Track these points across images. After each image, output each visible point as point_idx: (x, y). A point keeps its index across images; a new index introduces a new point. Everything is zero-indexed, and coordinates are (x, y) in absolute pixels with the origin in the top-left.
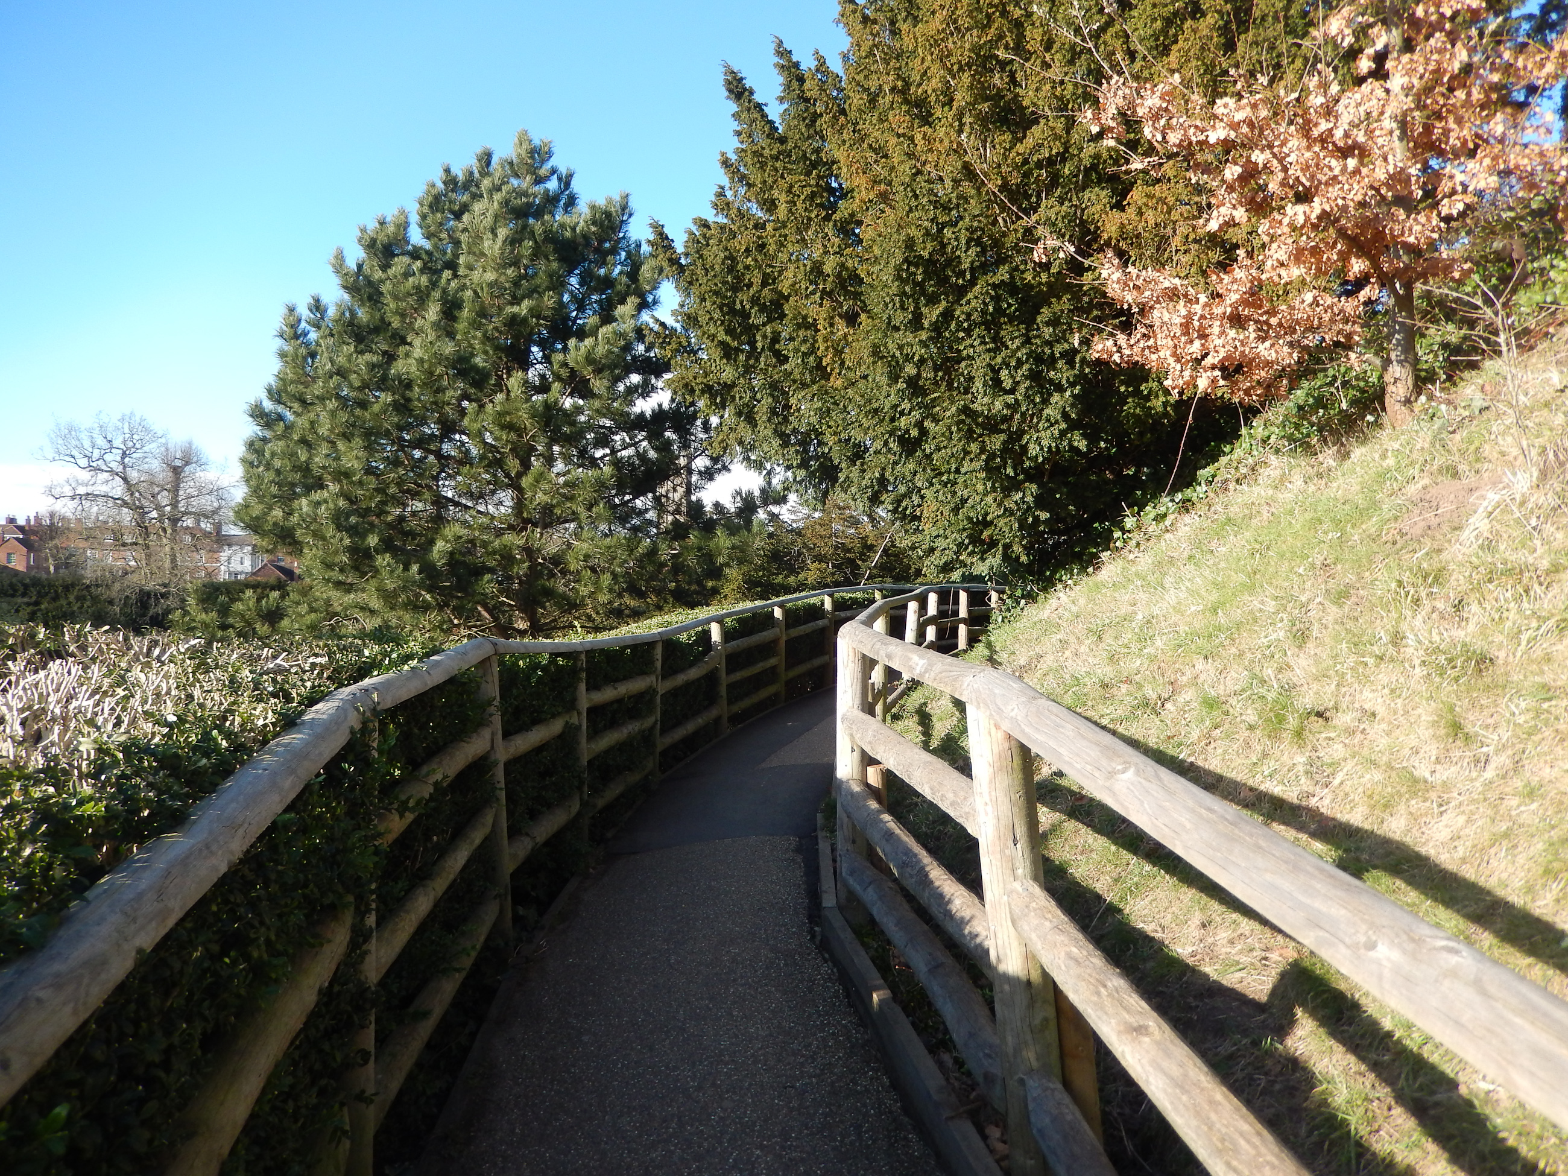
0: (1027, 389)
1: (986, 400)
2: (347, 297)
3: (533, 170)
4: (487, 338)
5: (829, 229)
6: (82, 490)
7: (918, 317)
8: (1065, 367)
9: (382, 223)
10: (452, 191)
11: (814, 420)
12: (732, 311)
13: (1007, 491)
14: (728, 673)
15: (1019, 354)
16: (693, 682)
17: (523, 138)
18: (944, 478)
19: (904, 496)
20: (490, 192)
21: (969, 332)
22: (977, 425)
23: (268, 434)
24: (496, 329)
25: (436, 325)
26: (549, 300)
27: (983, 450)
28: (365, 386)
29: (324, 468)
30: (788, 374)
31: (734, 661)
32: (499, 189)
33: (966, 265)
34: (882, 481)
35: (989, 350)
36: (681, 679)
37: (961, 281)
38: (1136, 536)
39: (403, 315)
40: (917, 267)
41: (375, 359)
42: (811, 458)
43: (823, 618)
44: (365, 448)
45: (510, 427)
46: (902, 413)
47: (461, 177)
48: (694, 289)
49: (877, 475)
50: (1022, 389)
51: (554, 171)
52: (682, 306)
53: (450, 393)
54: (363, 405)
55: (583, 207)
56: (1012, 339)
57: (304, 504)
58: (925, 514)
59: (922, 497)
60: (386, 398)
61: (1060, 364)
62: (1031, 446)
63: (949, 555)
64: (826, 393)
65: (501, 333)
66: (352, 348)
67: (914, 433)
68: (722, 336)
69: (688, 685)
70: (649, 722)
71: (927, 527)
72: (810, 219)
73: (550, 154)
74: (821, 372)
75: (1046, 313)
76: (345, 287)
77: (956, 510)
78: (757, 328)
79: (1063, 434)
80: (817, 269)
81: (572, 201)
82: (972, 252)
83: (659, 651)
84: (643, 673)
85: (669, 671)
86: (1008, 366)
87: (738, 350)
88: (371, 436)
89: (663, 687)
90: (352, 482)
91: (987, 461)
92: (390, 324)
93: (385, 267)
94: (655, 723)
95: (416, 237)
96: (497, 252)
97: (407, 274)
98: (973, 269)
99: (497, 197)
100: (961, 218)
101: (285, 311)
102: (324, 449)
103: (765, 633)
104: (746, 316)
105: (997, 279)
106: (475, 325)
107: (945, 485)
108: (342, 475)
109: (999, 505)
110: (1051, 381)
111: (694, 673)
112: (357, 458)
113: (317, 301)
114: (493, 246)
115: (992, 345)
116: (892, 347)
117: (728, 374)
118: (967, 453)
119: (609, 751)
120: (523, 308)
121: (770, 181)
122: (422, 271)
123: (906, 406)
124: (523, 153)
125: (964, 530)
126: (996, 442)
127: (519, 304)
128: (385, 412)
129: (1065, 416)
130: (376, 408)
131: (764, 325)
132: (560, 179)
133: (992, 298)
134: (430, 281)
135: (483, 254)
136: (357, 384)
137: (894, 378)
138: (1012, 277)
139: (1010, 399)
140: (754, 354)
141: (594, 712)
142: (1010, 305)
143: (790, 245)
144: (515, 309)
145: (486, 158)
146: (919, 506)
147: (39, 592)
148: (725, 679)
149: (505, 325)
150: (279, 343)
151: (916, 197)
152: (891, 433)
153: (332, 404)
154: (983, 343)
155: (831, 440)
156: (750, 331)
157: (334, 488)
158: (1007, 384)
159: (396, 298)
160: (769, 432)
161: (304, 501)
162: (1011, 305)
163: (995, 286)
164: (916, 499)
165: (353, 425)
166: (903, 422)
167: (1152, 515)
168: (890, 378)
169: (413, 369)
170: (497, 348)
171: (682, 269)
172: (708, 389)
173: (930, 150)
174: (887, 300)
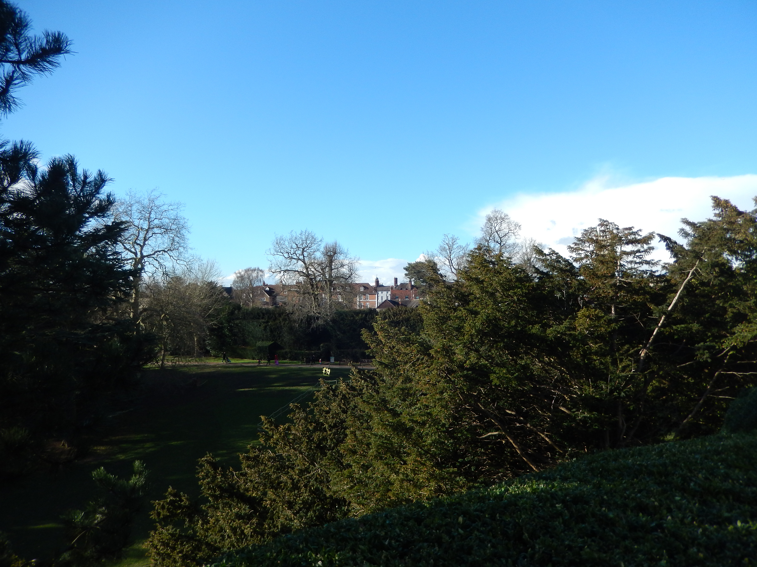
6: (283, 268)
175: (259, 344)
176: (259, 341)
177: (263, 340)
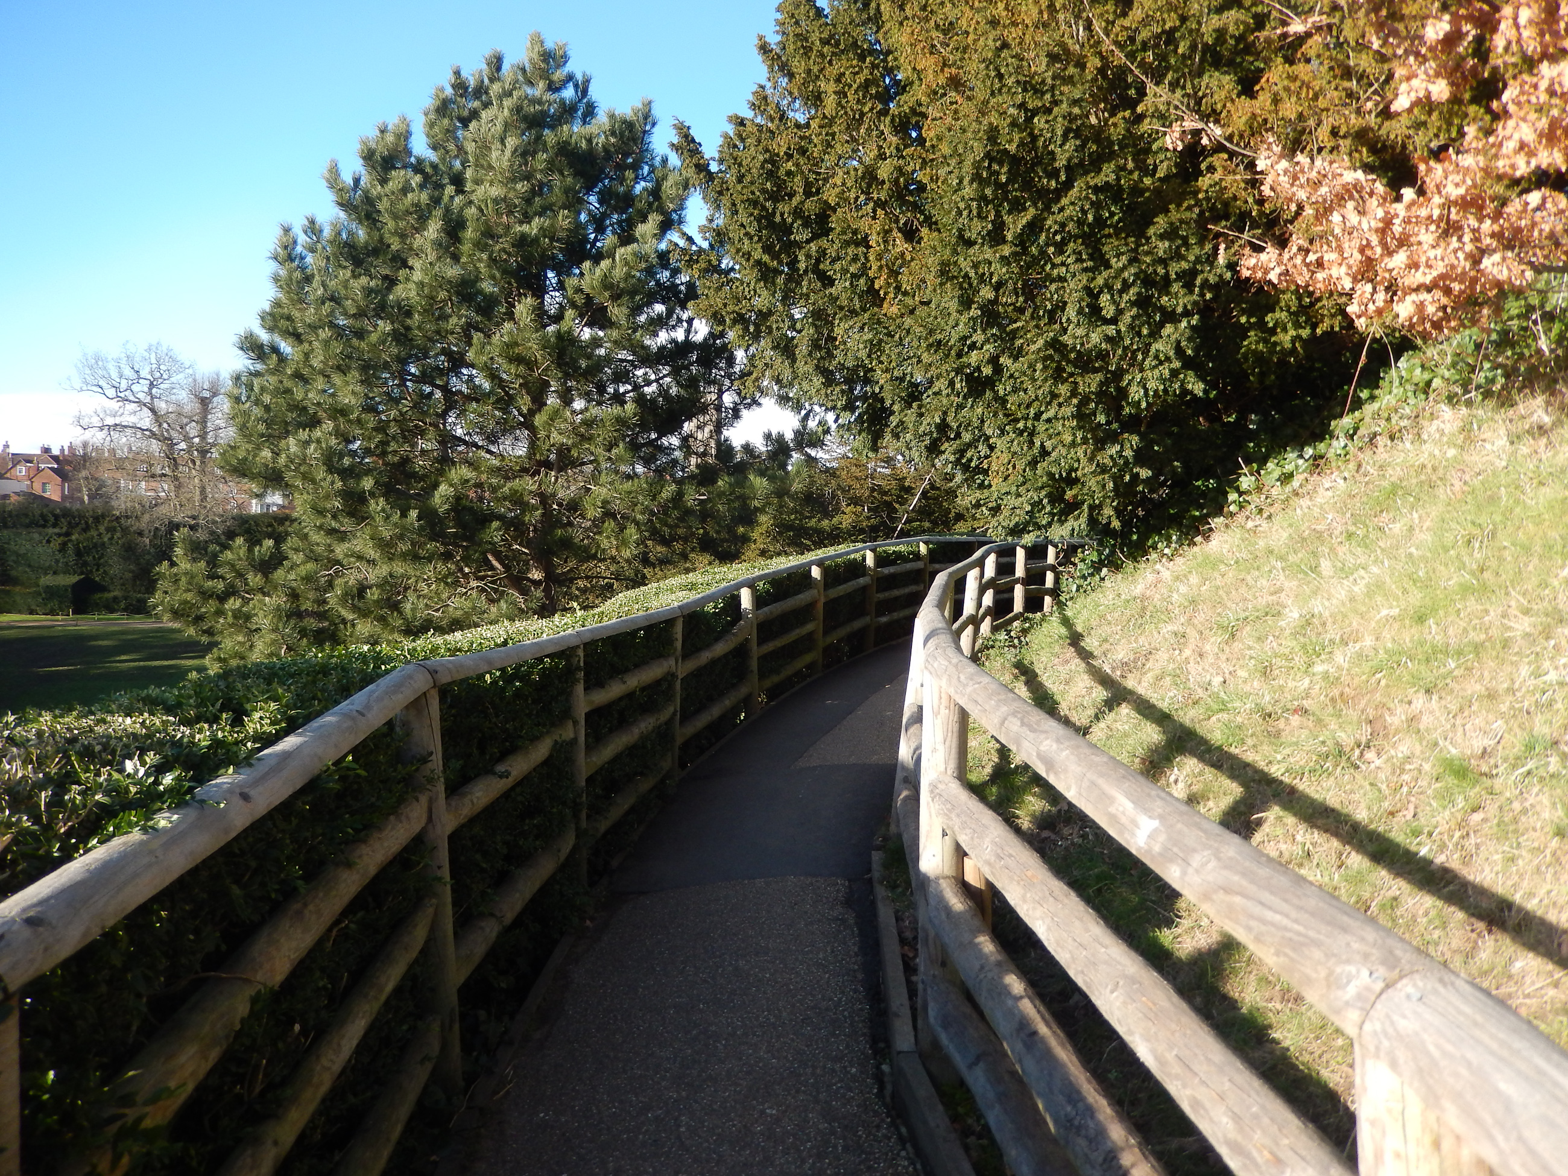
0: (1133, 318)
1: (1080, 332)
2: (342, 215)
3: (545, 75)
4: (493, 261)
5: (885, 126)
6: (110, 421)
7: (999, 227)
8: (1182, 292)
9: (382, 132)
10: (461, 96)
11: (863, 354)
12: (772, 226)
13: (1101, 444)
14: (759, 644)
15: (1126, 274)
16: (719, 659)
17: (537, 40)
18: (1021, 425)
19: (969, 445)
20: (500, 98)
21: (1060, 248)
22: (1069, 361)
23: (259, 367)
24: (504, 250)
25: (438, 244)
26: (563, 220)
27: (1074, 393)
28: (361, 314)
29: (319, 404)
30: (834, 299)
31: (766, 629)
32: (510, 95)
33: (1061, 162)
34: (943, 427)
35: (1086, 270)
36: (705, 657)
37: (1053, 183)
38: (1255, 499)
39: (403, 236)
40: (1001, 165)
41: (372, 284)
42: (857, 399)
43: (864, 575)
44: (362, 382)
45: (519, 360)
46: (973, 347)
47: (472, 83)
48: (725, 201)
49: (938, 420)
50: (1127, 318)
51: (570, 78)
52: (711, 221)
53: (454, 320)
54: (361, 334)
55: (602, 118)
56: (1118, 256)
57: (292, 444)
58: (994, 467)
59: (992, 448)
60: (385, 326)
61: (1176, 287)
62: (1133, 389)
63: (1020, 517)
64: (879, 322)
65: (509, 254)
66: (349, 273)
67: (987, 371)
68: (758, 254)
69: (714, 662)
70: (665, 716)
71: (996, 483)
72: (862, 115)
73: (565, 58)
74: (873, 297)
75: (1161, 222)
76: (340, 204)
77: (1033, 463)
78: (799, 245)
79: (1174, 373)
80: (870, 177)
81: (590, 111)
82: (1070, 145)
83: (679, 629)
84: (661, 656)
85: (691, 649)
86: (1110, 289)
87: (777, 272)
88: (369, 371)
89: (685, 670)
90: (350, 421)
91: (1079, 406)
92: (389, 246)
93: (383, 181)
94: (674, 714)
95: (420, 147)
96: (506, 164)
97: (406, 190)
98: (1068, 168)
99: (507, 103)
100: (1056, 103)
101: (279, 232)
102: (320, 383)
103: (801, 596)
104: (788, 230)
105: (1099, 180)
106: (480, 246)
107: (1021, 433)
108: (339, 412)
109: (1091, 460)
110: (1162, 309)
111: (720, 649)
112: (353, 393)
113: (312, 222)
114: (501, 158)
115: (1090, 264)
116: (965, 265)
117: (762, 300)
118: (1054, 396)
119: (616, 759)
120: (532, 228)
121: (815, 69)
122: (422, 187)
123: (978, 337)
124: (536, 57)
125: (1042, 488)
126: (1091, 383)
127: (529, 223)
128: (384, 342)
129: (1179, 351)
130: (374, 338)
131: (808, 241)
132: (576, 86)
133: (1092, 203)
134: (431, 198)
135: (491, 167)
136: (353, 311)
137: (966, 303)
138: (1118, 179)
139: (1111, 330)
140: (794, 277)
141: (596, 717)
142: (1112, 214)
143: (838, 146)
144: (525, 228)
145: (496, 62)
146: (986, 457)
147: (69, 523)
148: (756, 651)
149: (513, 246)
150: (272, 266)
151: (1000, 76)
152: (958, 371)
153: (325, 333)
154: (1080, 260)
155: (881, 377)
156: (790, 247)
157: (329, 425)
158: (1109, 311)
159: (395, 217)
160: (810, 368)
161: (291, 440)
162: (1115, 213)
163: (1096, 189)
164: (983, 449)
165: (350, 357)
166: (974, 357)
167: (1276, 474)
168: (961, 303)
169: (413, 294)
170: (505, 272)
171: (710, 176)
172: (740, 319)
173: (1015, 24)
174: (962, 205)
175: (47, 580)
176: (46, 574)
177: (55, 573)
